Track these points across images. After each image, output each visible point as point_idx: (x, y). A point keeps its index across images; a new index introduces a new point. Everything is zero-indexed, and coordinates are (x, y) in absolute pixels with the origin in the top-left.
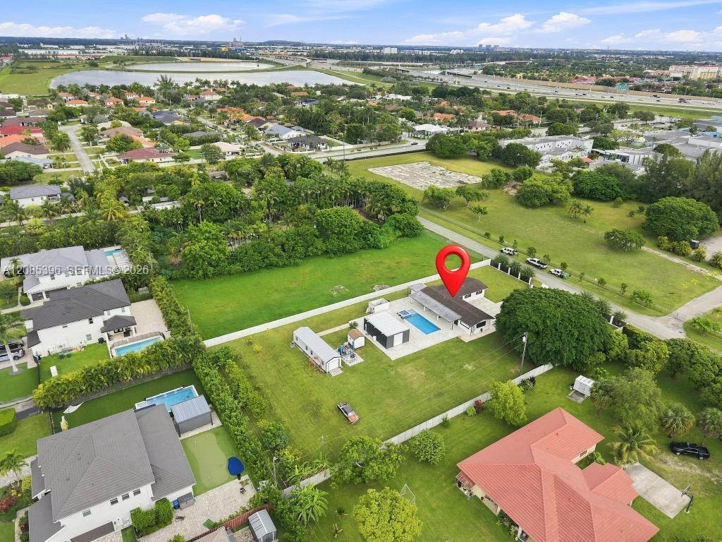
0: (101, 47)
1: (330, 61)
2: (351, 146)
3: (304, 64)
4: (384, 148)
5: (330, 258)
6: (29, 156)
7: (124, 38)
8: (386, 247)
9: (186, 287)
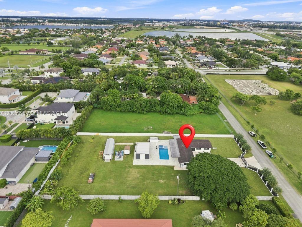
0: (172, 22)
1: (264, 29)
2: (228, 68)
3: (249, 30)
4: (246, 71)
5: (161, 114)
6: (107, 59)
7: (184, 19)
8: (190, 116)
9: (100, 112)
